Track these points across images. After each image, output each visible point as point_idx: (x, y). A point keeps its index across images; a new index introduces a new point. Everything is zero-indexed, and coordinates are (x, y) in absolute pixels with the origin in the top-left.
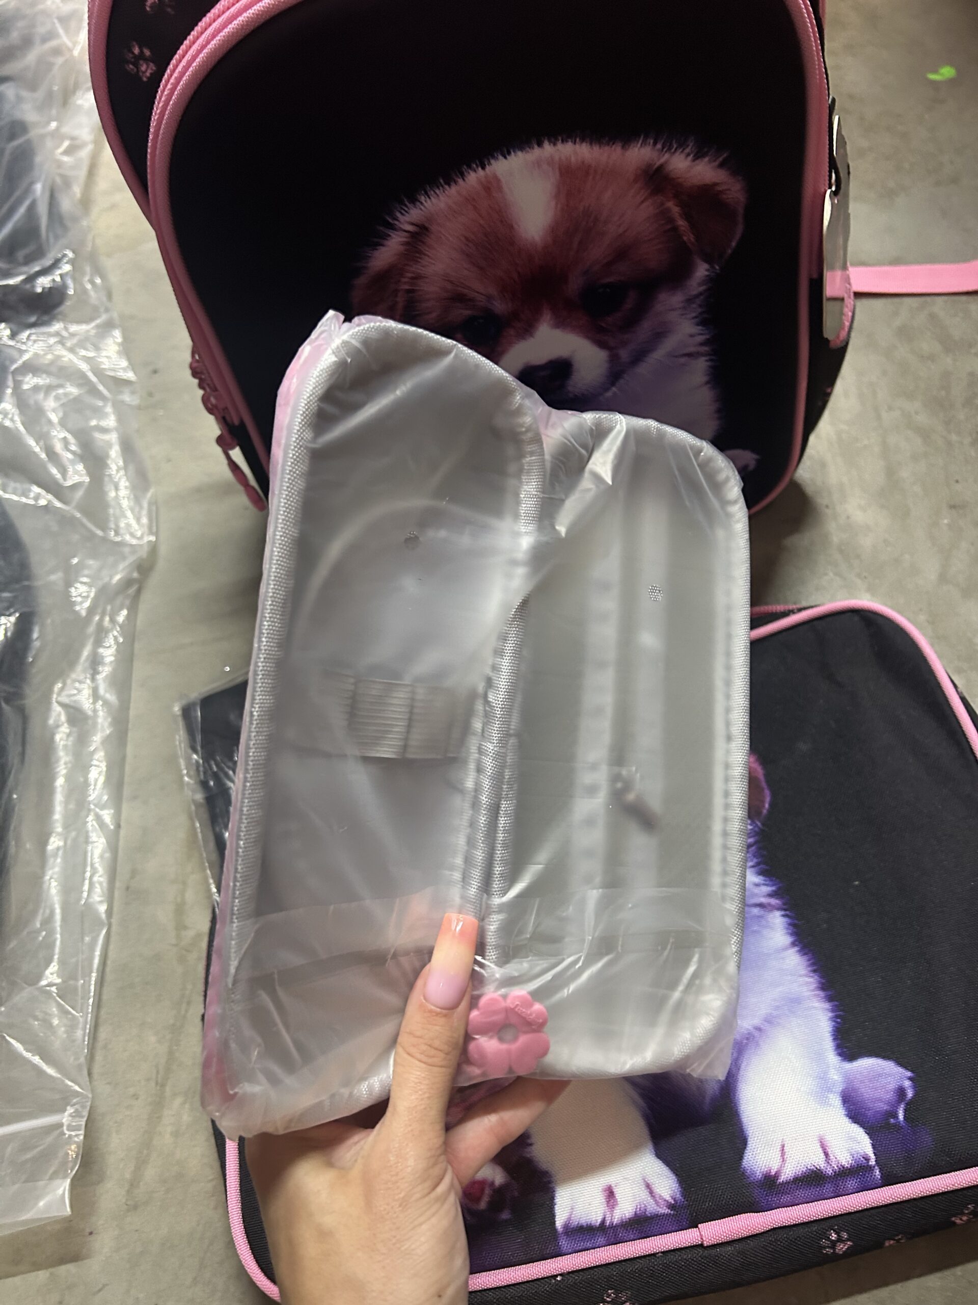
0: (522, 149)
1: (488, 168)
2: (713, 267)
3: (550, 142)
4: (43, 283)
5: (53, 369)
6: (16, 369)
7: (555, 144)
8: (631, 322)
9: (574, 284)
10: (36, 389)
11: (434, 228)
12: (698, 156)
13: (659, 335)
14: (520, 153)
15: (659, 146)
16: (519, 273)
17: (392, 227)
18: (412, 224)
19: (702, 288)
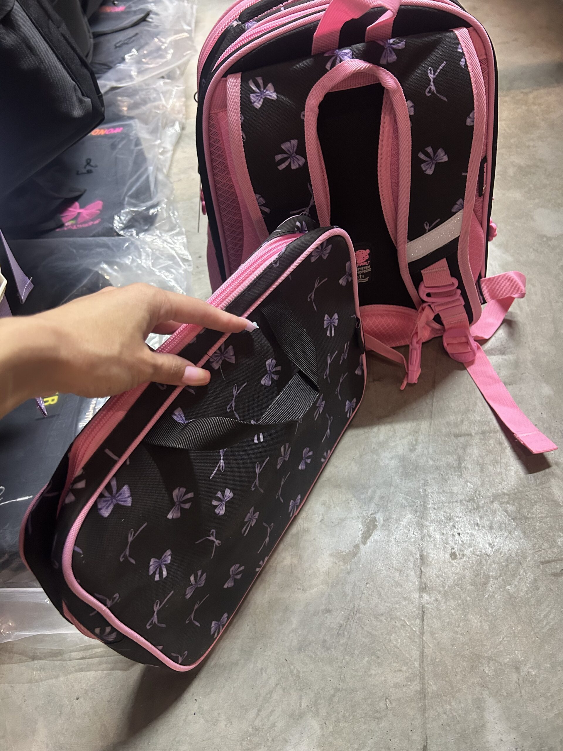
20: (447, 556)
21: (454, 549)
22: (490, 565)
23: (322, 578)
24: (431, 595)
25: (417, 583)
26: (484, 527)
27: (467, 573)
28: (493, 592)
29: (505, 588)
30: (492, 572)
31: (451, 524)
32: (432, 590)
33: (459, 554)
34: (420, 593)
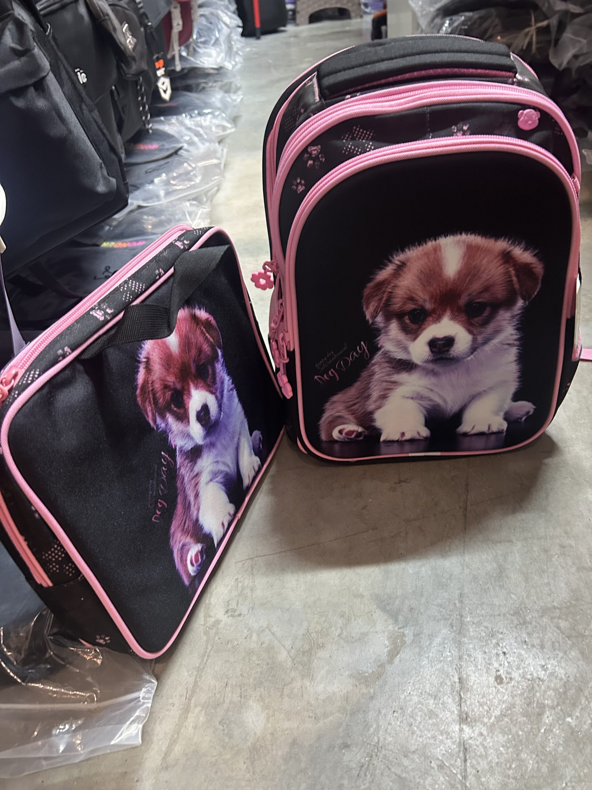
0: (453, 235)
1: (437, 241)
2: (525, 302)
7: (467, 235)
8: (486, 323)
9: (463, 301)
11: (409, 264)
12: (526, 249)
13: (497, 332)
15: (510, 242)
16: (440, 291)
17: (390, 261)
18: (400, 261)
19: (520, 312)
20: (492, 679)
21: (499, 671)
22: (545, 692)
23: (339, 704)
24: (474, 728)
25: (456, 712)
26: (533, 646)
27: (518, 701)
28: (551, 725)
29: (564, 720)
30: (548, 700)
31: (494, 641)
32: (475, 721)
33: (506, 678)
34: (460, 725)
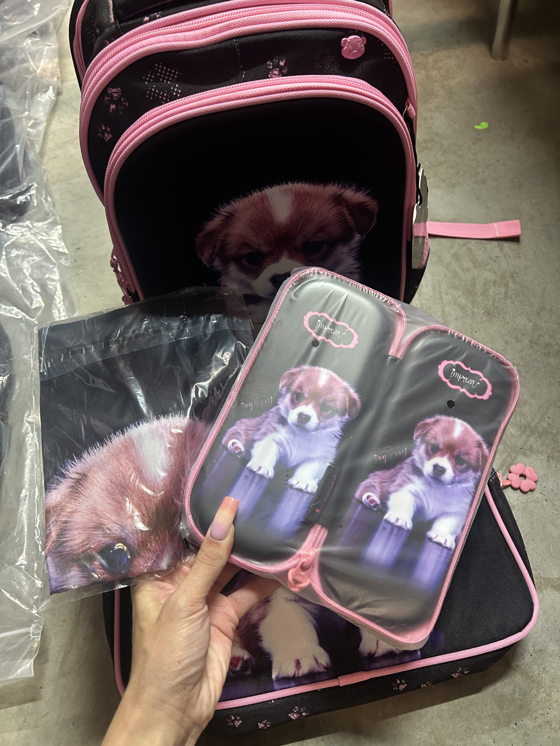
1: (263, 191)
3: (291, 182)
4: (21, 199)
5: (27, 247)
6: (7, 246)
10: (17, 257)
11: (236, 215)
13: (337, 264)
14: (277, 186)
16: (274, 236)
17: (217, 213)
18: (226, 212)
19: (357, 245)
